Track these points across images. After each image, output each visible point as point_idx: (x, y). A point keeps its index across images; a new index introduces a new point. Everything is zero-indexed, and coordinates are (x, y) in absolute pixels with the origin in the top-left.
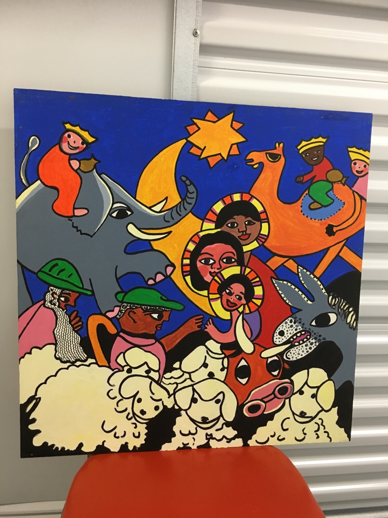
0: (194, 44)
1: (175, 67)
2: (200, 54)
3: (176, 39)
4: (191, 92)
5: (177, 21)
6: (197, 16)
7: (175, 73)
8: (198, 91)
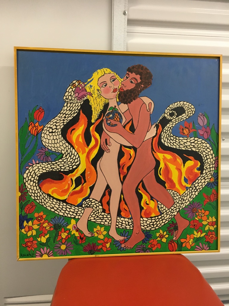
0: (124, 19)
1: (114, 32)
2: (127, 25)
3: (114, 16)
4: (123, 46)
5: (114, 7)
6: (125, 3)
7: (114, 36)
8: (127, 45)
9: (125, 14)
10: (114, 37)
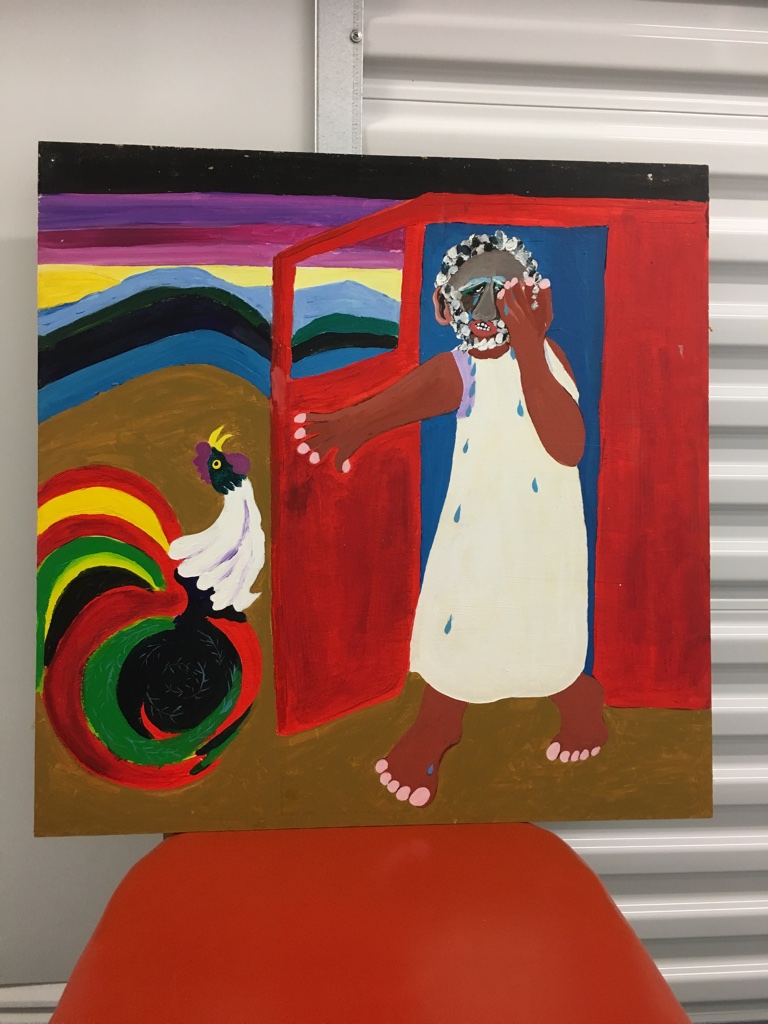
0: (353, 58)
2: (364, 76)
3: (320, 47)
4: (351, 140)
6: (356, 7)
8: (364, 139)
9: (354, 39)
10: (320, 112)
